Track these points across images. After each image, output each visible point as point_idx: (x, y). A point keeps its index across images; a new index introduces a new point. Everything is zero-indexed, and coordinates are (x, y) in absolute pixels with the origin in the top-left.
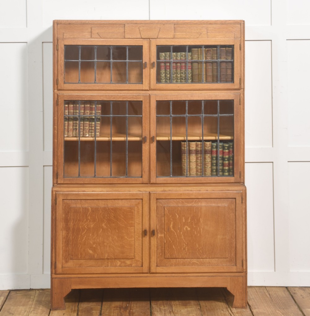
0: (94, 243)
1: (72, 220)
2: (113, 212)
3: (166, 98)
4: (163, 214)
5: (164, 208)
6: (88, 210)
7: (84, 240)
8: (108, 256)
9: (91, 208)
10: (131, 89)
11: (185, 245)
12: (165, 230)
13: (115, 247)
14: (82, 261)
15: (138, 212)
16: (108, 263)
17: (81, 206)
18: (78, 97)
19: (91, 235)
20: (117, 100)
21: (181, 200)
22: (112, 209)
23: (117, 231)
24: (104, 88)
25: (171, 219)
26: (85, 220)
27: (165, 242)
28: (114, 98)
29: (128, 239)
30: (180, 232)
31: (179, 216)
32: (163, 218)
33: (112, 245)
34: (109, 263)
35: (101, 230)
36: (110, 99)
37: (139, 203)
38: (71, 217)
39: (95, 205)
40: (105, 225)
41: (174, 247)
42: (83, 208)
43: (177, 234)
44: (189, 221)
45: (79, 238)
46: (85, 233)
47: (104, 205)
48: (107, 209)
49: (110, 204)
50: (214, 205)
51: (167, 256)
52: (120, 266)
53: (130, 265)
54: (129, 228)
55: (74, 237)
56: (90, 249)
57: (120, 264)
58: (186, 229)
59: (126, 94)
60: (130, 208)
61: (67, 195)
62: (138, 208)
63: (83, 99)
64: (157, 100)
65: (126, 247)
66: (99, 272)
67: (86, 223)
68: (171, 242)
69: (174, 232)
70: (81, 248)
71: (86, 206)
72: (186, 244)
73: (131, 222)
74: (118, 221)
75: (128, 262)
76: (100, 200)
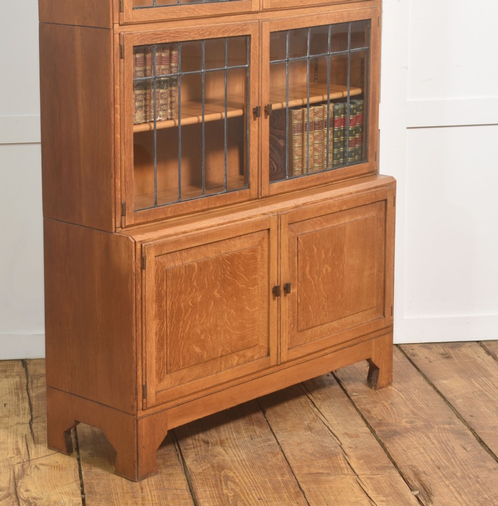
0: (202, 332)
1: (169, 296)
2: (229, 264)
3: (285, 26)
4: (296, 250)
5: (298, 239)
6: (193, 268)
7: (187, 329)
8: (223, 351)
9: (197, 263)
10: (235, 12)
11: (324, 300)
12: (299, 280)
13: (232, 331)
14: (184, 372)
15: (262, 255)
16: (221, 364)
17: (182, 262)
18: (156, 36)
19: (197, 316)
20: (214, 37)
21: (318, 218)
22: (228, 258)
23: (235, 299)
24: (196, 14)
25: (308, 258)
26: (189, 289)
27: (299, 301)
28: (210, 34)
29: (250, 310)
30: (319, 277)
31: (318, 250)
32: (296, 258)
33: (227, 327)
34: (223, 363)
35: (212, 303)
36: (205, 36)
37: (263, 239)
38: (168, 290)
39: (203, 256)
40: (218, 292)
41: (310, 308)
42: (185, 267)
43: (314, 283)
44: (330, 255)
45: (180, 328)
46: (189, 315)
47: (215, 252)
48: (221, 259)
49: (224, 250)
50: (360, 218)
51: (302, 327)
52: (238, 365)
53: (252, 359)
54: (251, 288)
55: (173, 328)
56: (196, 346)
57: (238, 361)
58: (327, 270)
59: (226, 22)
60: (253, 251)
61: (162, 246)
62: (262, 247)
63: (164, 41)
64: (271, 31)
65: (247, 325)
66: (210, 385)
67: (191, 296)
68: (307, 298)
69: (311, 280)
70: (184, 347)
71: (189, 261)
72: (325, 298)
73: (253, 277)
74: (236, 279)
75: (249, 353)
76: (209, 245)
